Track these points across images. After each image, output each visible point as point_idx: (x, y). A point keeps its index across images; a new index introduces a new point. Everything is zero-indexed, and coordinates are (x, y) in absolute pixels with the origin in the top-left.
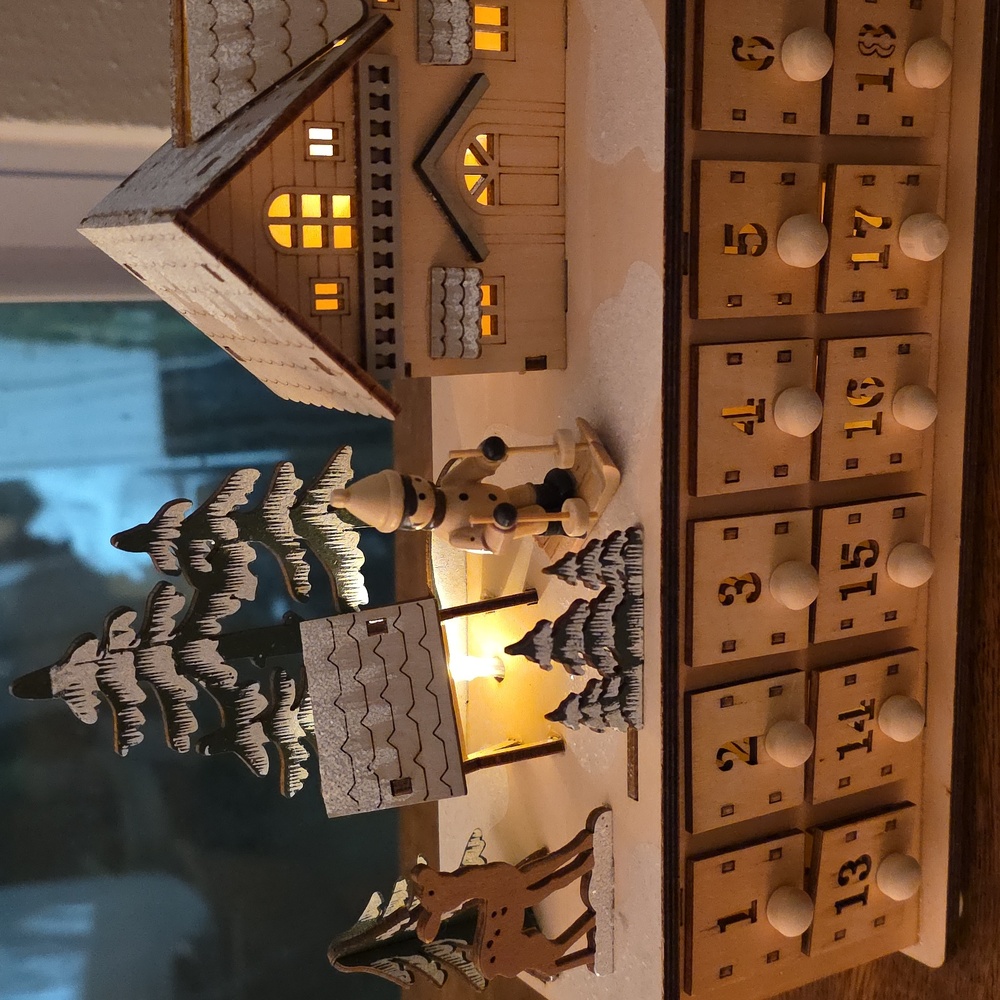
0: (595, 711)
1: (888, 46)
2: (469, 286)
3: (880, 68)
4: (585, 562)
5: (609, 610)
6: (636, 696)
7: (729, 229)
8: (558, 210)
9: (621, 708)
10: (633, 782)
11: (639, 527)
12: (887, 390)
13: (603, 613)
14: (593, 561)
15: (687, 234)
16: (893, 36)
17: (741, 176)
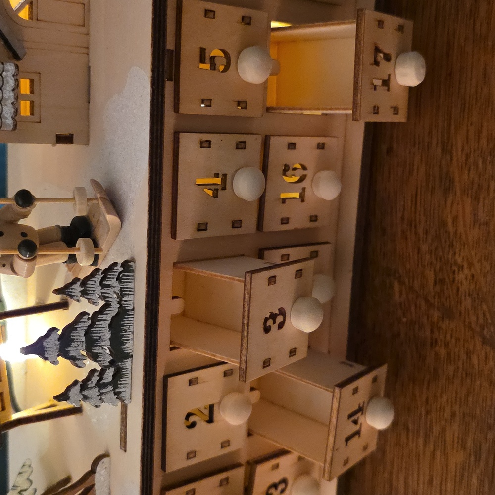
0: (93, 392)
2: (7, 76)
4: (88, 286)
5: (106, 320)
6: (126, 380)
7: (203, 51)
8: (82, 30)
9: (113, 390)
11: (133, 260)
12: (309, 173)
13: (101, 322)
14: (95, 285)
15: (170, 51)
17: (212, 14)
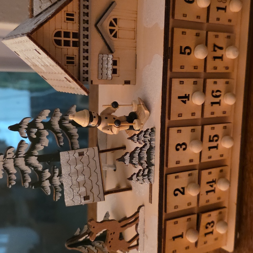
0: (141, 178)
2: (109, 59)
4: (139, 137)
5: (145, 150)
6: (152, 174)
7: (181, 47)
9: (148, 178)
10: (150, 198)
11: (154, 128)
12: (222, 94)
13: (144, 151)
14: (141, 136)
15: (169, 47)
17: (185, 33)
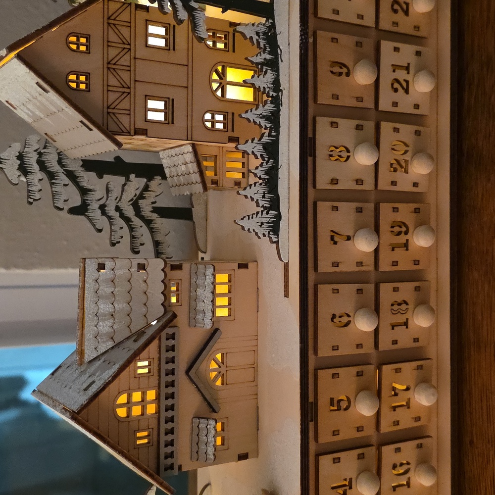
1: (404, 309)
2: (210, 428)
3: (401, 319)
7: (332, 399)
8: (253, 384)
12: (412, 467)
15: (311, 402)
16: (407, 304)
17: (337, 375)
